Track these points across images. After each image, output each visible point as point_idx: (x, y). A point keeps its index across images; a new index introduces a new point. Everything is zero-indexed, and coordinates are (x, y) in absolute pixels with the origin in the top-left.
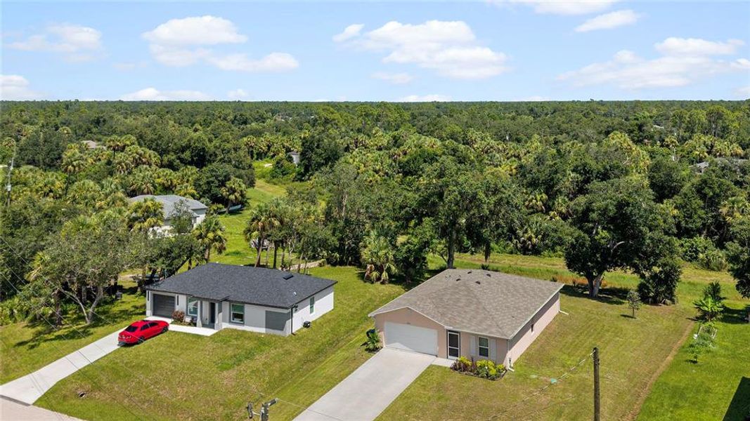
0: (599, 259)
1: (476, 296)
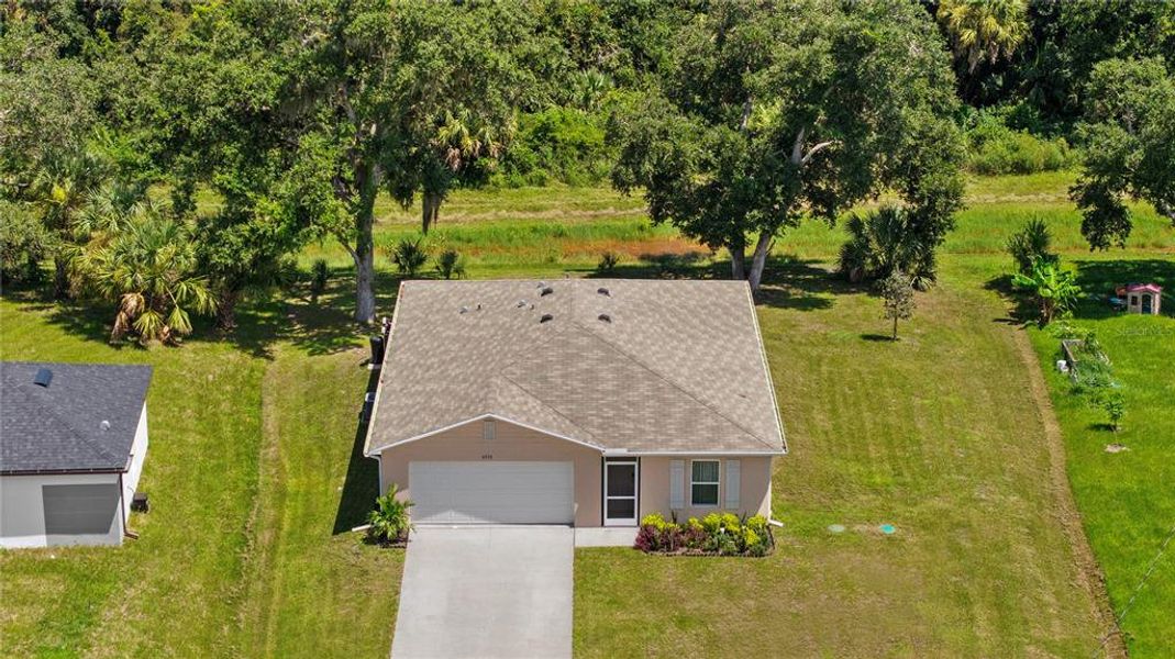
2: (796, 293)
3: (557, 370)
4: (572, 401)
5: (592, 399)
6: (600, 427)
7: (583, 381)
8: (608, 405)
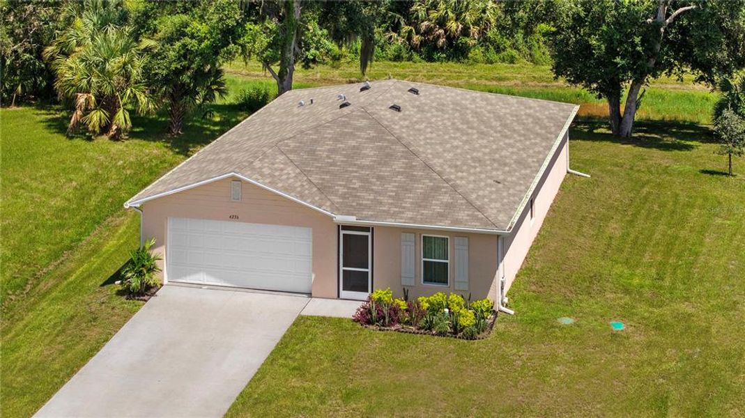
0: (639, 48)
1: (399, 139)
2: (669, 140)
3: (327, 145)
4: (327, 172)
5: (347, 171)
6: (343, 196)
7: (345, 156)
8: (359, 178)
